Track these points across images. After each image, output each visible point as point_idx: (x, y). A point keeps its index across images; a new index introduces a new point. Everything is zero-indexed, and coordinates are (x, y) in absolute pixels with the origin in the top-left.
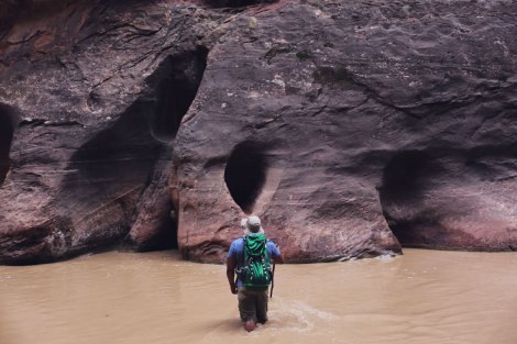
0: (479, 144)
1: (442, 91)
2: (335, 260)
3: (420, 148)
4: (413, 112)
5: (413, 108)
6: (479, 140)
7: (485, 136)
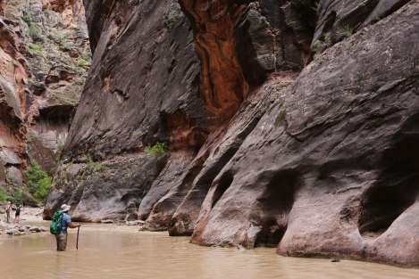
0: (333, 159)
1: (323, 114)
2: (210, 245)
3: (293, 167)
4: (298, 137)
5: (300, 134)
6: (334, 155)
7: (340, 151)
